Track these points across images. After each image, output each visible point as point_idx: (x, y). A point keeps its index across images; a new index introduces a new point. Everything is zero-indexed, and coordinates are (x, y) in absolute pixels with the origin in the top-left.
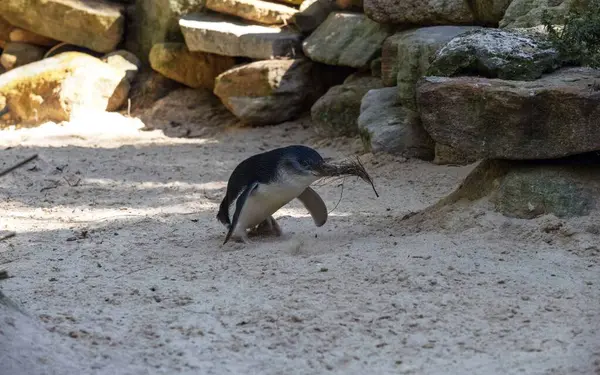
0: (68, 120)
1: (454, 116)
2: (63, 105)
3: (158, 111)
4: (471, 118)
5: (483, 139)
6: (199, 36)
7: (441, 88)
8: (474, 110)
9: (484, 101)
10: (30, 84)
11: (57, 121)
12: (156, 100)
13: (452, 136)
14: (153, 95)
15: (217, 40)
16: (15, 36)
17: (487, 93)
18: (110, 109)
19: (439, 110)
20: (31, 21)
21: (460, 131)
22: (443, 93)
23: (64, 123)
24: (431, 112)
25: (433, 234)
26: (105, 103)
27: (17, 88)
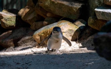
6: (100, 14)
10: (47, 32)
14: (88, 35)
15: (105, 15)
16: (48, 15)
20: (52, 10)
27: (44, 33)
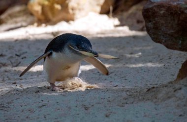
0: (73, 20)
1: (162, 24)
2: (71, 11)
3: (132, 14)
4: (172, 25)
5: (180, 40)
7: (155, 6)
8: (174, 20)
9: (180, 15)
11: (67, 21)
12: (132, 6)
13: (162, 37)
17: (180, 8)
18: (102, 13)
19: (155, 20)
21: (166, 34)
22: (156, 10)
23: (71, 22)
24: (150, 22)
25: (149, 102)
26: (99, 9)
